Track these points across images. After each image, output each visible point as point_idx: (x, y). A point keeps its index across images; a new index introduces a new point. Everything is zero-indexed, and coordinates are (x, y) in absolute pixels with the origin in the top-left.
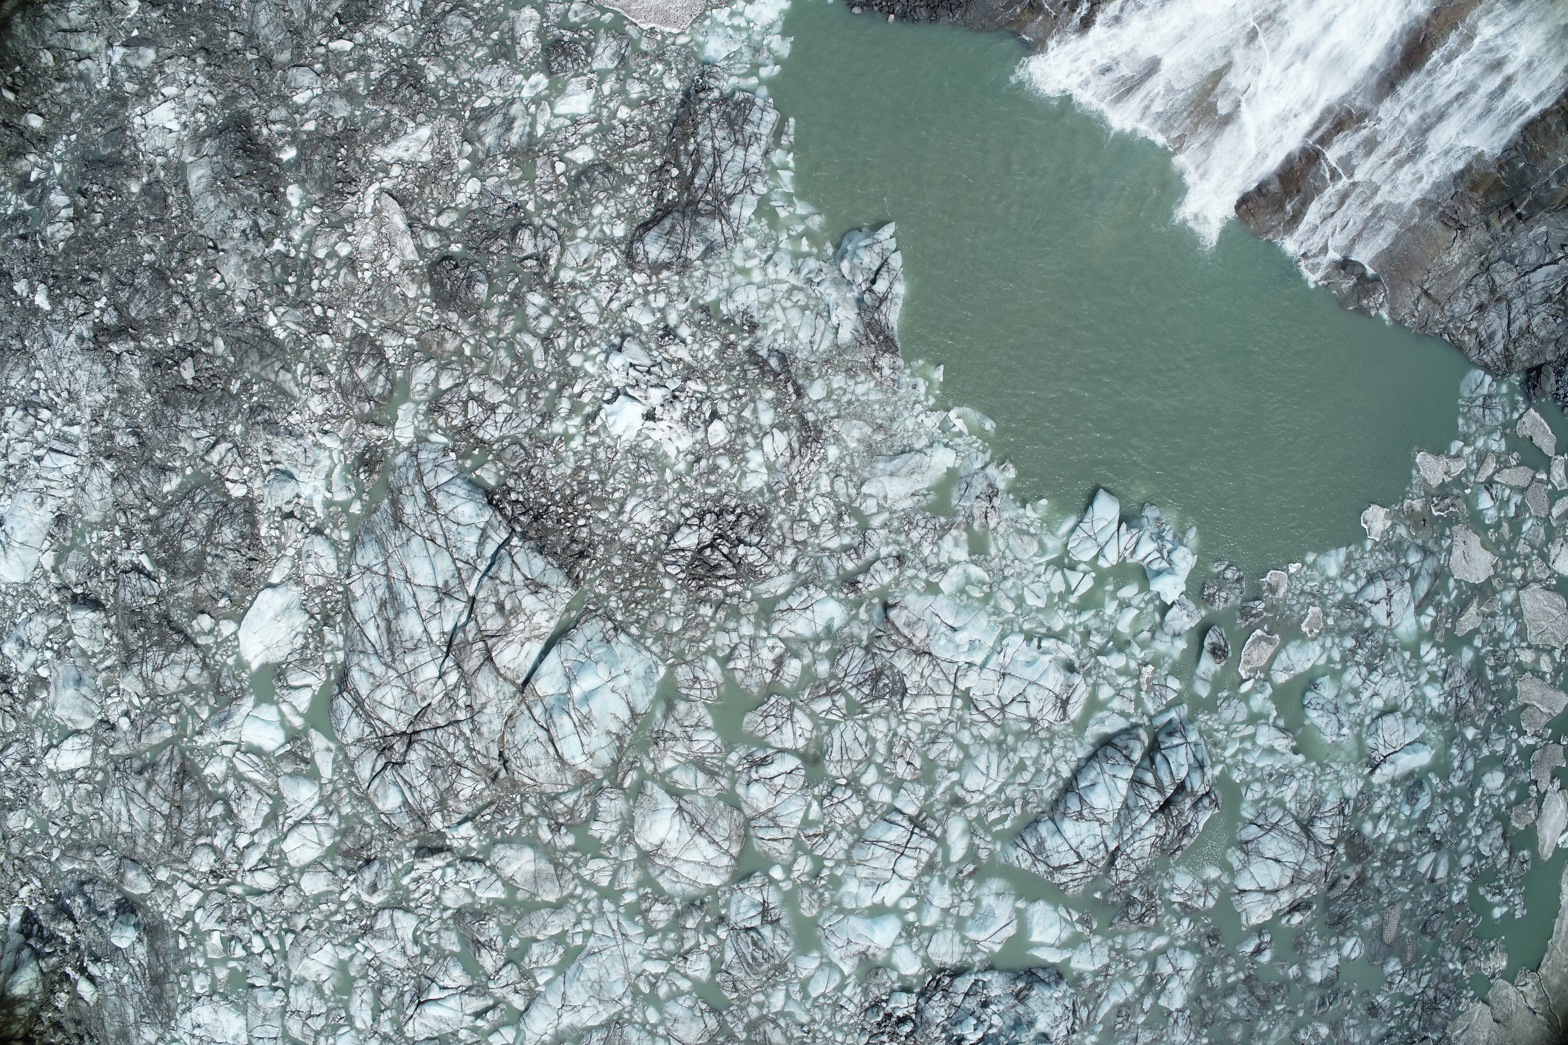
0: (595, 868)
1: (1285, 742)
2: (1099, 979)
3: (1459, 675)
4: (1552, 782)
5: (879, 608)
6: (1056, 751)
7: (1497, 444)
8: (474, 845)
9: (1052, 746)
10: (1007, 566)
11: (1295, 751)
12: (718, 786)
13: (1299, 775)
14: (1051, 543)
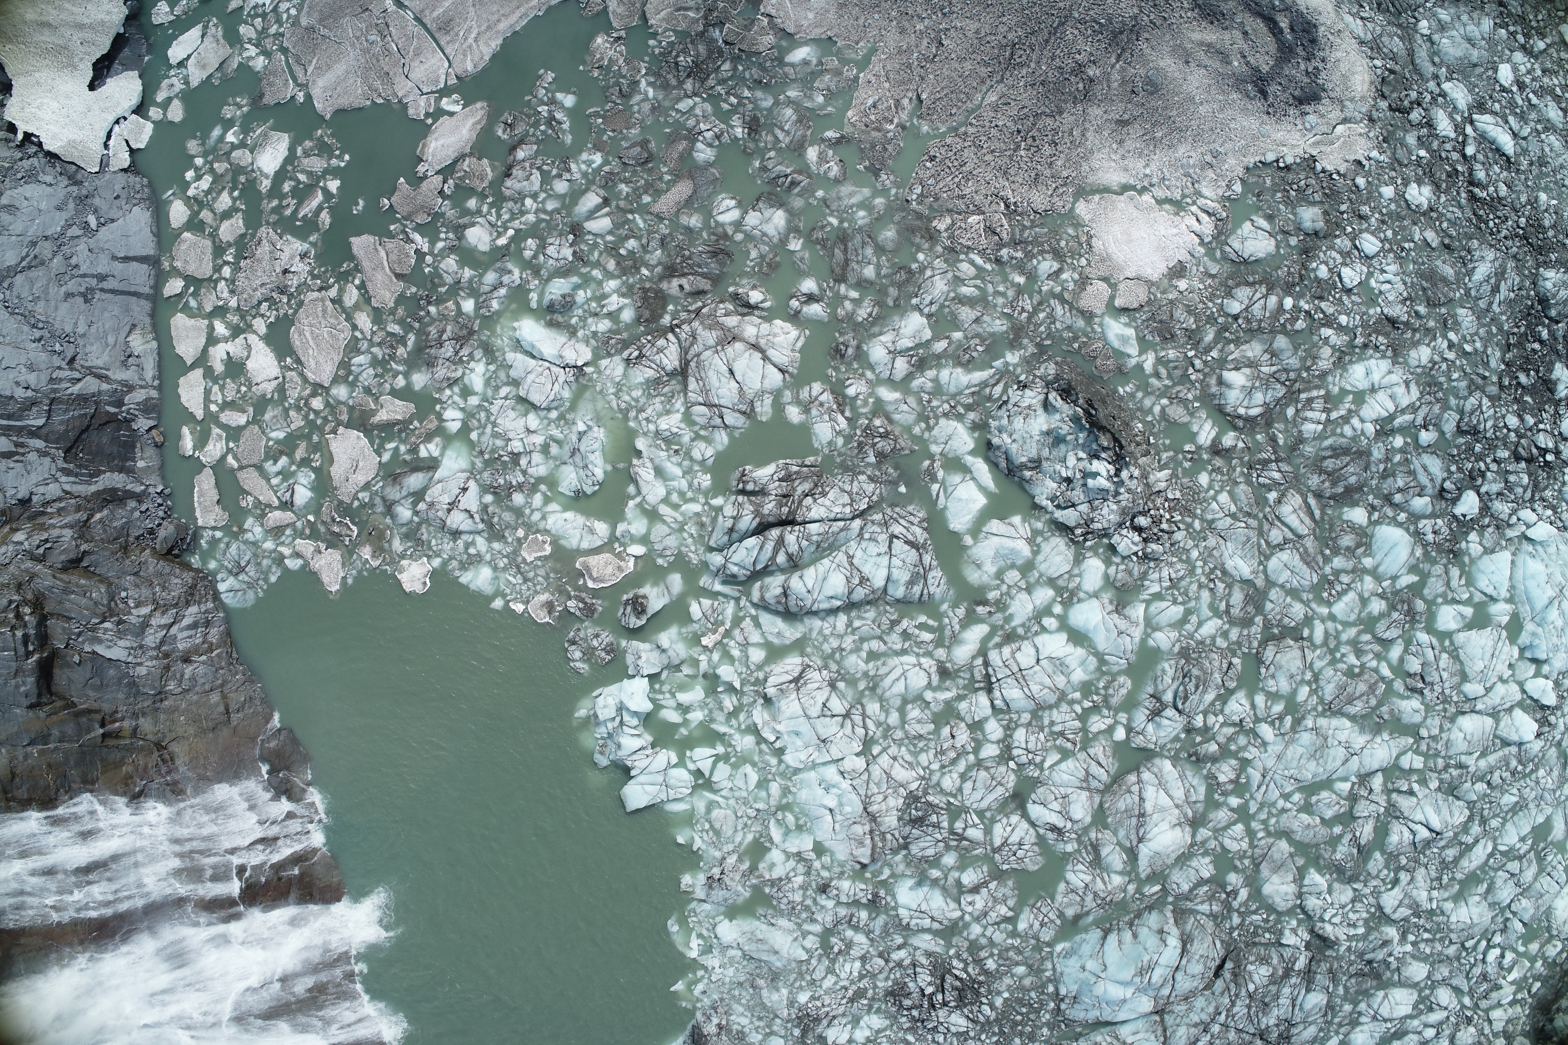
0: (1235, 844)
1: (642, 472)
3: (441, 372)
4: (425, 177)
8: (1294, 923)
10: (749, 818)
11: (639, 454)
12: (1100, 836)
13: (652, 427)
14: (701, 806)
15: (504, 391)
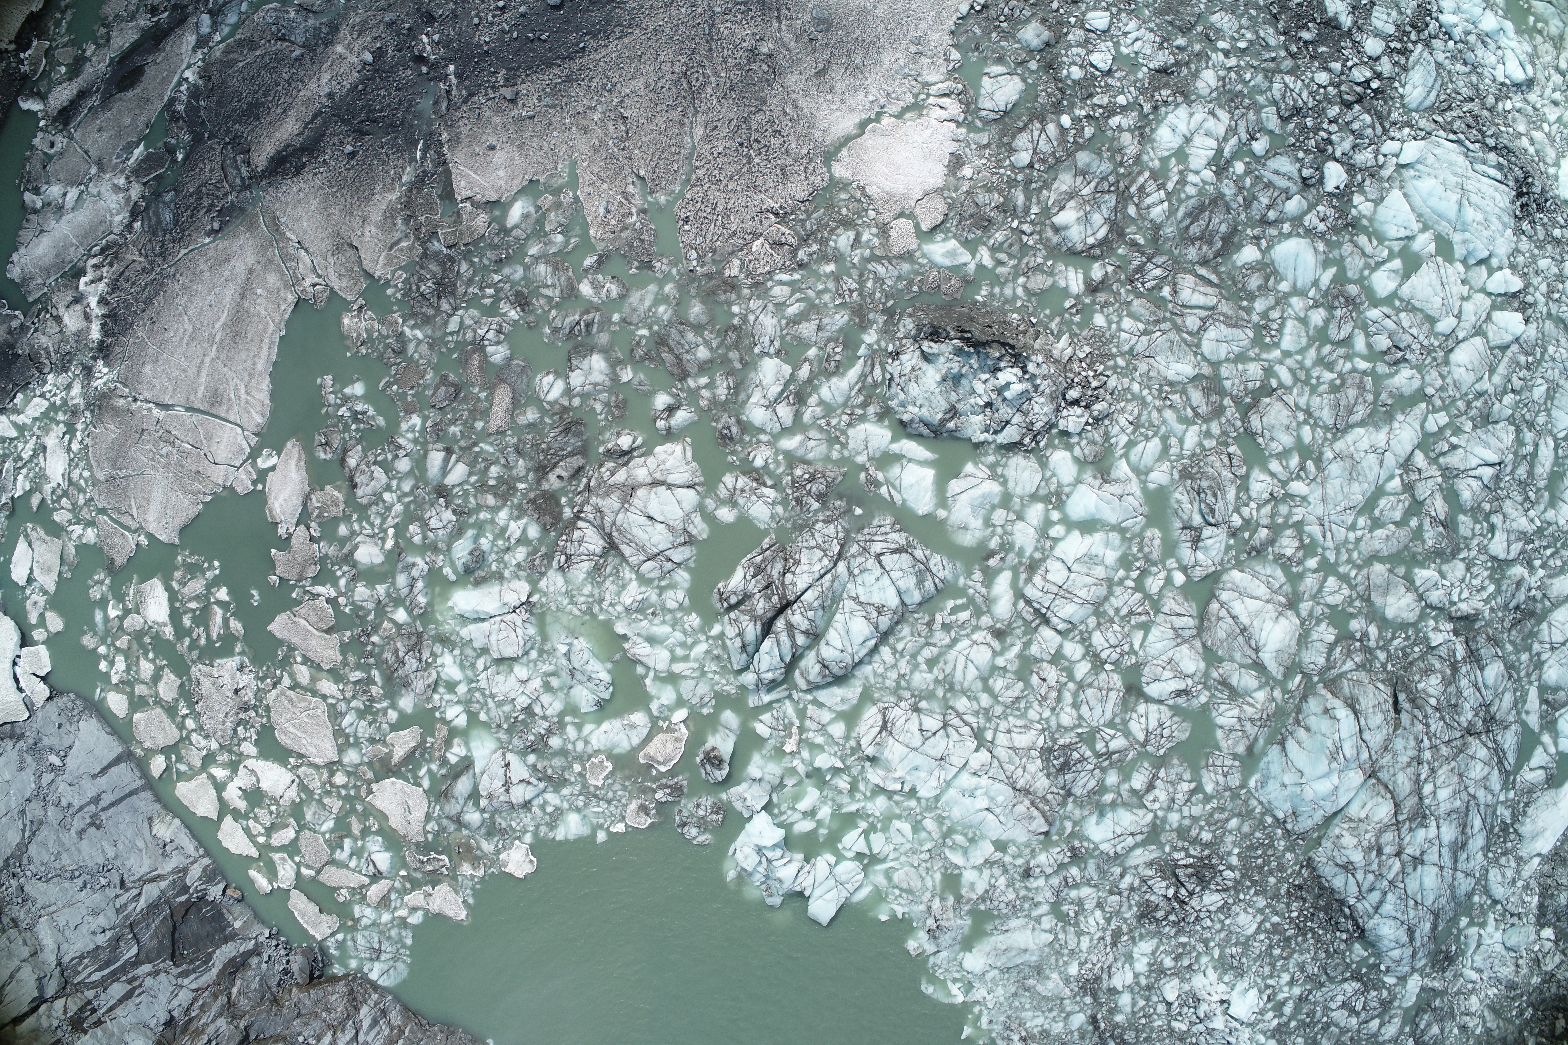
2: (861, 412)
3: (419, 685)
4: (290, 536)
5: (1054, 830)
6: (894, 675)
7: (365, 913)
9: (898, 683)
12: (1221, 671)
14: (880, 880)
15: (480, 664)
